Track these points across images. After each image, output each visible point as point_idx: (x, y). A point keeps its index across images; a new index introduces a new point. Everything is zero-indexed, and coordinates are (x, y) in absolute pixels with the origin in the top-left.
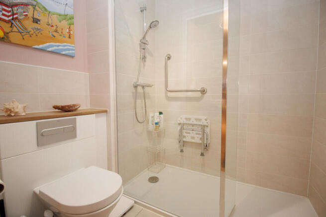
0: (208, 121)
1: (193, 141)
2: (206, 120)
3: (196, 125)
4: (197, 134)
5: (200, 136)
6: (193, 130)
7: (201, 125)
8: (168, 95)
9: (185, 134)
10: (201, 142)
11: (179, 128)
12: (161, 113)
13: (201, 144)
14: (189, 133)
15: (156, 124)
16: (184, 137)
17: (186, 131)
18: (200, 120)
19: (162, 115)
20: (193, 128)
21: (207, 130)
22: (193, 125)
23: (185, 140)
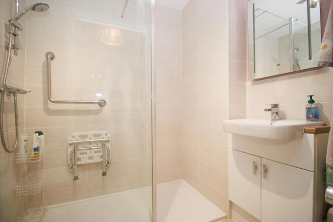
0: (109, 135)
1: (91, 161)
2: (106, 135)
3: (95, 142)
4: (95, 152)
5: (100, 154)
6: (90, 149)
7: (102, 141)
8: (49, 107)
9: (79, 156)
10: (101, 160)
11: (71, 149)
12: (40, 133)
13: (102, 162)
14: (86, 153)
15: (36, 149)
16: (79, 159)
17: (81, 152)
18: (99, 135)
19: (42, 137)
20: (90, 146)
21: (108, 145)
22: (90, 143)
23: (79, 163)
